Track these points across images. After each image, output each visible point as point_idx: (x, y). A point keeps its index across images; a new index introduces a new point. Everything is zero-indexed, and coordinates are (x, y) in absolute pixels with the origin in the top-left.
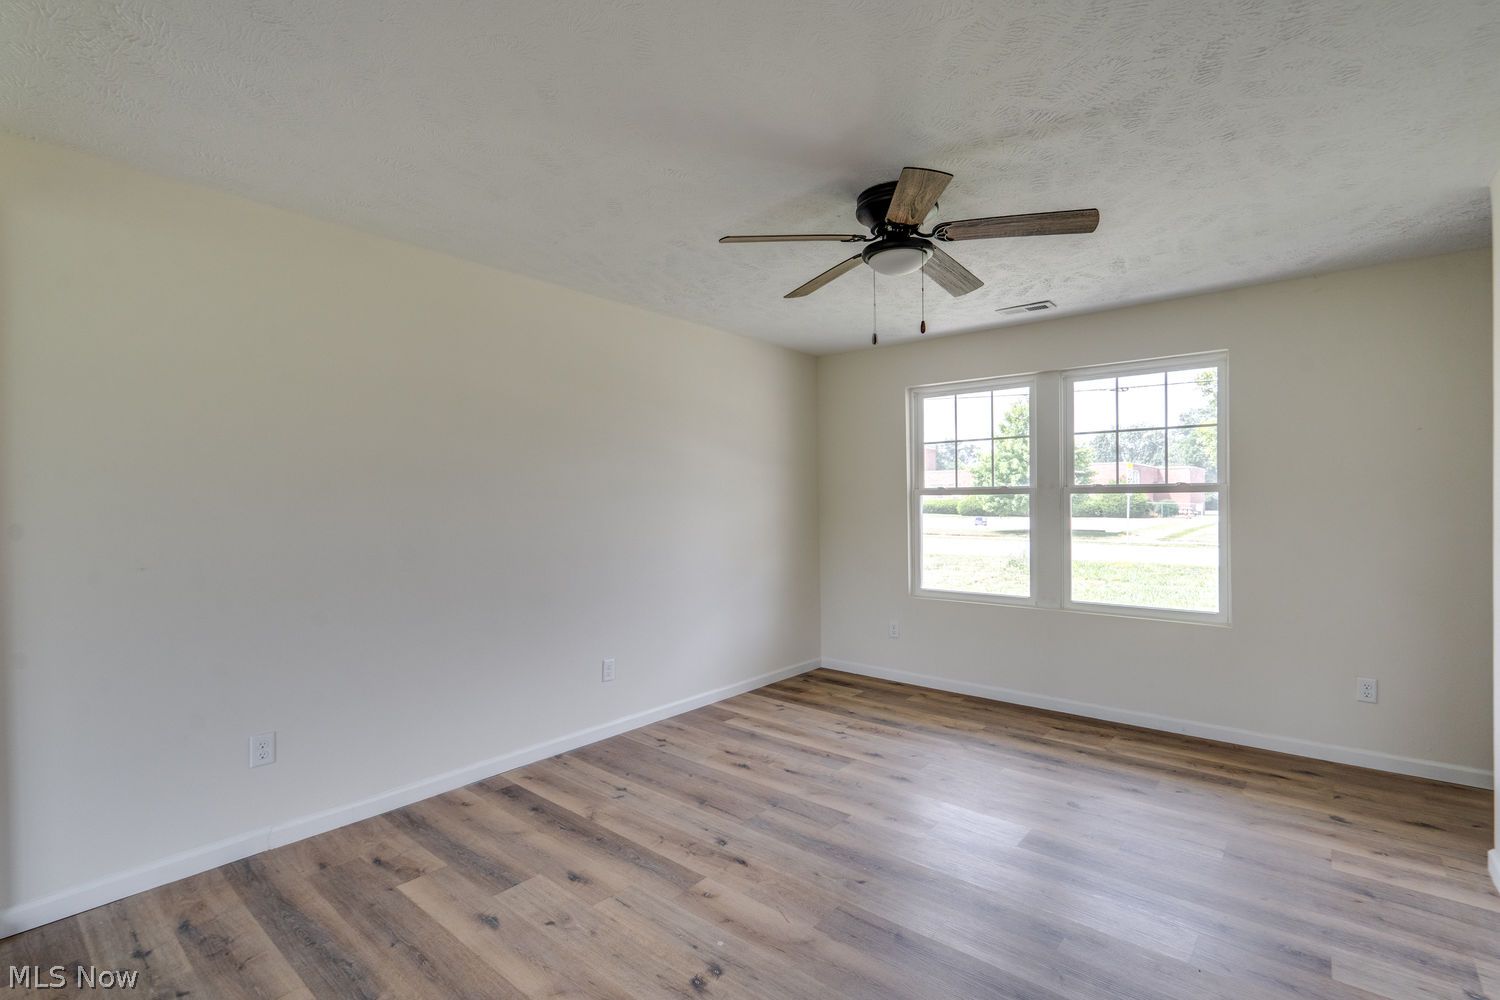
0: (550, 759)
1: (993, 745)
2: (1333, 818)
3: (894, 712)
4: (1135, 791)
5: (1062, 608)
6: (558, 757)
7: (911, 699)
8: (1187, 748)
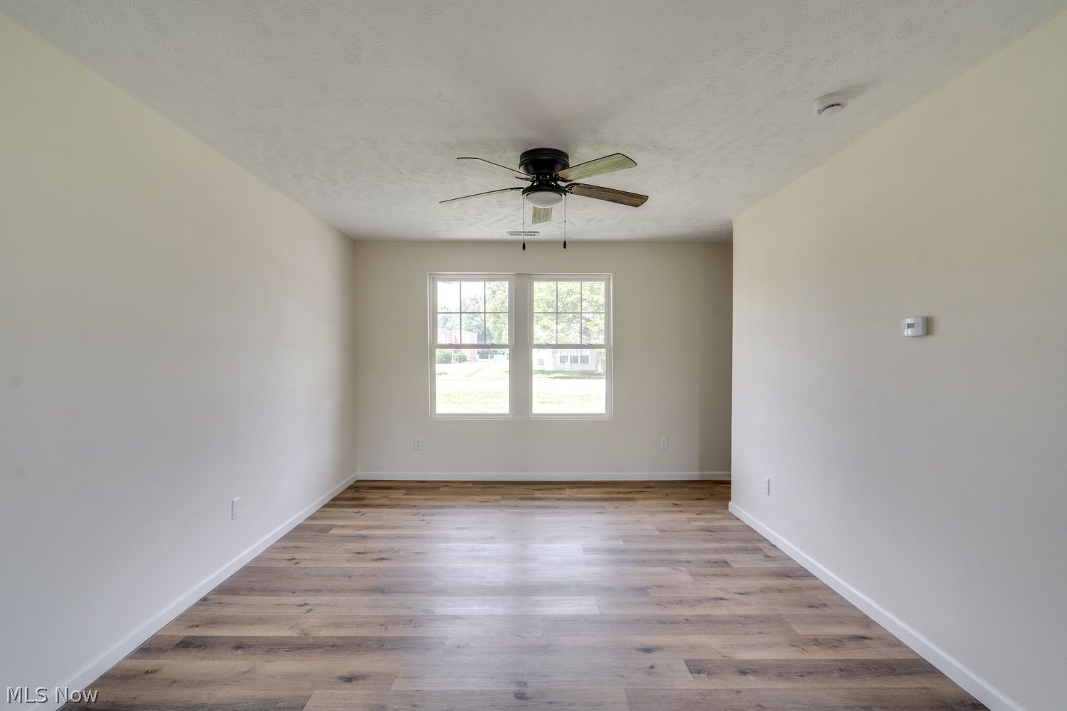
0: (197, 604)
1: (516, 506)
2: (674, 504)
3: (441, 500)
4: (600, 513)
5: (528, 418)
6: (204, 599)
7: (441, 489)
8: (598, 487)
